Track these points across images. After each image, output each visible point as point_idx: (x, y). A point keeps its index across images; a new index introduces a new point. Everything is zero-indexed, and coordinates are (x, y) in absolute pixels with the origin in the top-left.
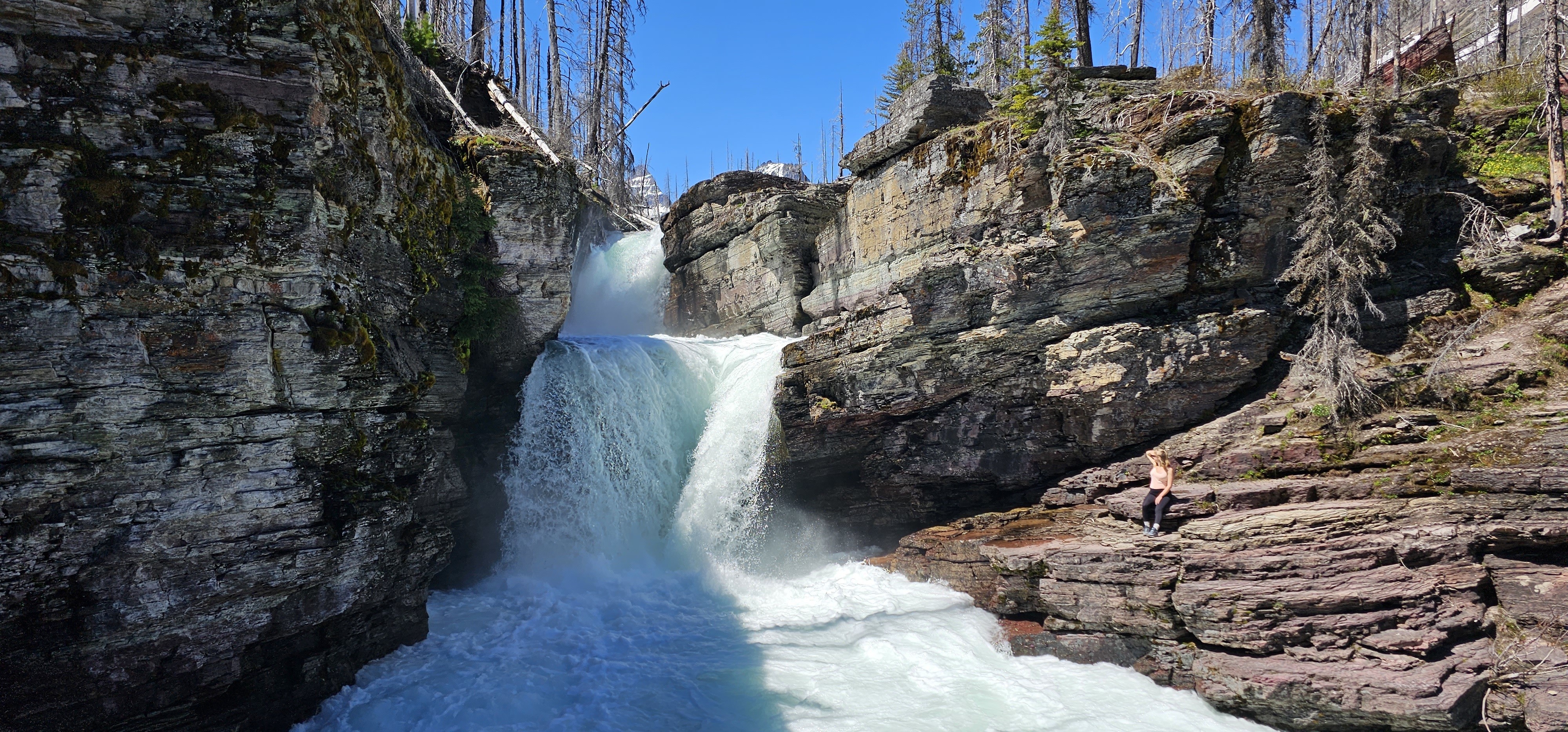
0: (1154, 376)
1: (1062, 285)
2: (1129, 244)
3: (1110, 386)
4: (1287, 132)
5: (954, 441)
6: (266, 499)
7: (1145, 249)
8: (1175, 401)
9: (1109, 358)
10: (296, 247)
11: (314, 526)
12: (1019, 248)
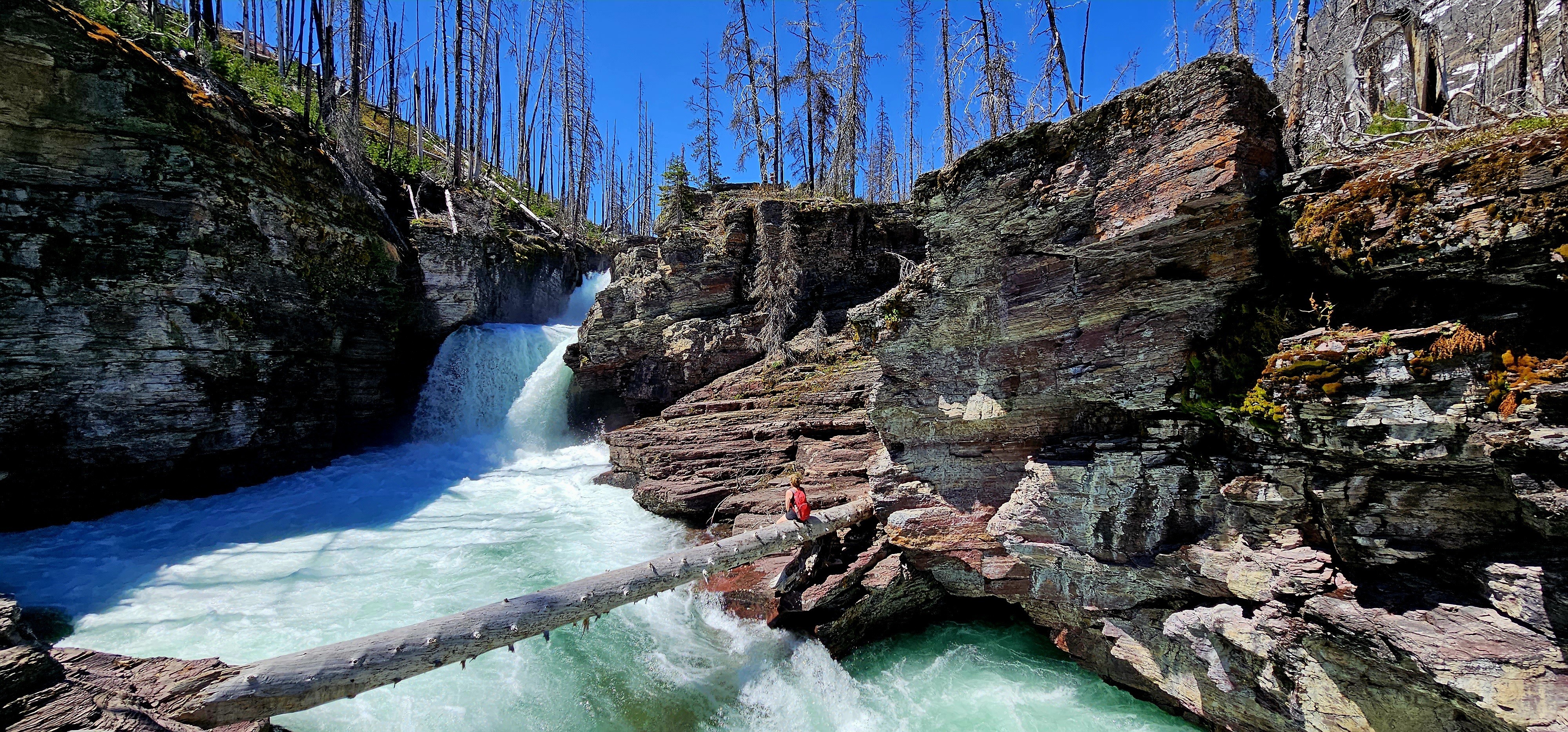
0: (707, 346)
1: (670, 299)
2: (697, 277)
3: (685, 351)
4: (769, 221)
5: (641, 380)
6: (161, 388)
7: (706, 280)
8: (722, 359)
9: (685, 336)
10: (181, 275)
11: (202, 403)
12: (647, 279)
